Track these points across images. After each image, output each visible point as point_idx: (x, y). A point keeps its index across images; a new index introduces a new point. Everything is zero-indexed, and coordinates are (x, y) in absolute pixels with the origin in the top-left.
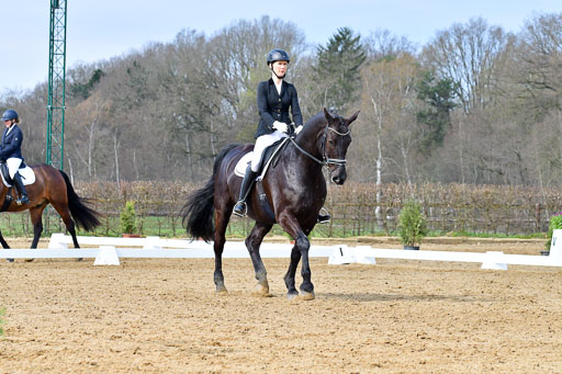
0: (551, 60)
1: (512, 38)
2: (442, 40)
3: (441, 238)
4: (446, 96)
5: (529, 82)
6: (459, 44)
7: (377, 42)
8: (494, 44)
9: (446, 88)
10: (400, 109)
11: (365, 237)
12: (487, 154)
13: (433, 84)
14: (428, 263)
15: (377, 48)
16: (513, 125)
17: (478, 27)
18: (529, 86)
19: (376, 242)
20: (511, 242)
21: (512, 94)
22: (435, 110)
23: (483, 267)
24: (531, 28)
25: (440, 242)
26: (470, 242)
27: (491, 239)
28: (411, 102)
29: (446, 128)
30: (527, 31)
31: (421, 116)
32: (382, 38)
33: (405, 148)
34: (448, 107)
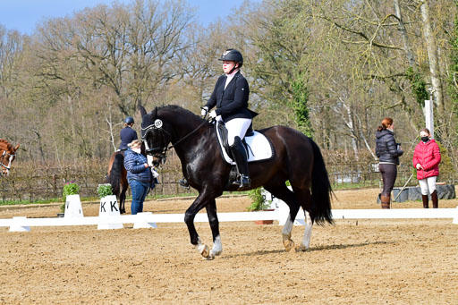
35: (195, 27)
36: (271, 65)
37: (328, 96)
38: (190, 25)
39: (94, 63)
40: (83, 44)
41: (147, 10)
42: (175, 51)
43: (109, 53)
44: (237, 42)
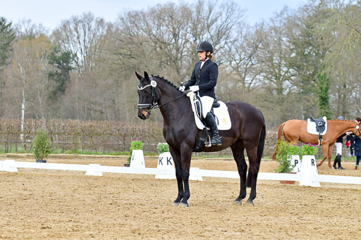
0: (135, 40)
1: (110, 26)
2: (65, 26)
3: (62, 154)
4: (67, 62)
5: (121, 54)
6: (76, 29)
7: (23, 27)
8: (99, 29)
9: (67, 57)
10: (37, 70)
11: (11, 154)
12: (93, 100)
13: (59, 54)
14: (51, 171)
15: (23, 30)
16: (110, 81)
17: (88, 18)
18: (121, 57)
19: (19, 157)
20: (106, 157)
21: (110, 61)
22: (60, 71)
23: (86, 174)
24: (122, 19)
25: (60, 157)
26: (80, 158)
27: (93, 155)
28: (45, 66)
29: (67, 83)
30: (120, 21)
31: (51, 75)
32: (26, 24)
33: (41, 96)
34: (68, 69)
35: (244, 24)
36: (301, 59)
37: (345, 86)
38: (239, 23)
39: (161, 48)
40: (154, 32)
41: (206, 8)
42: (226, 43)
43: (173, 41)
44: (276, 39)
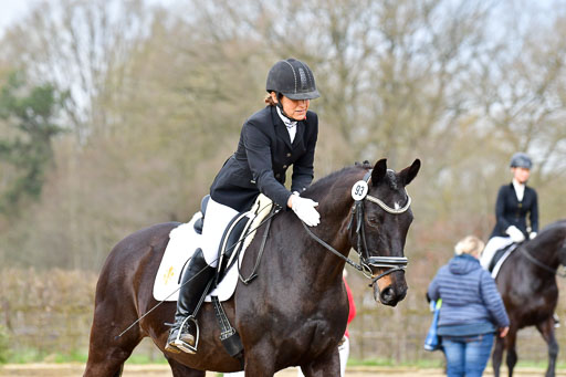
1: (160, 15)
2: (38, 15)
4: (46, 113)
5: (190, 90)
6: (67, 23)
9: (45, 99)
12: (119, 215)
16: (162, 164)
22: (26, 138)
29: (46, 171)
34: (49, 133)
40: (280, 29)
42: (475, 55)
43: (333, 51)
